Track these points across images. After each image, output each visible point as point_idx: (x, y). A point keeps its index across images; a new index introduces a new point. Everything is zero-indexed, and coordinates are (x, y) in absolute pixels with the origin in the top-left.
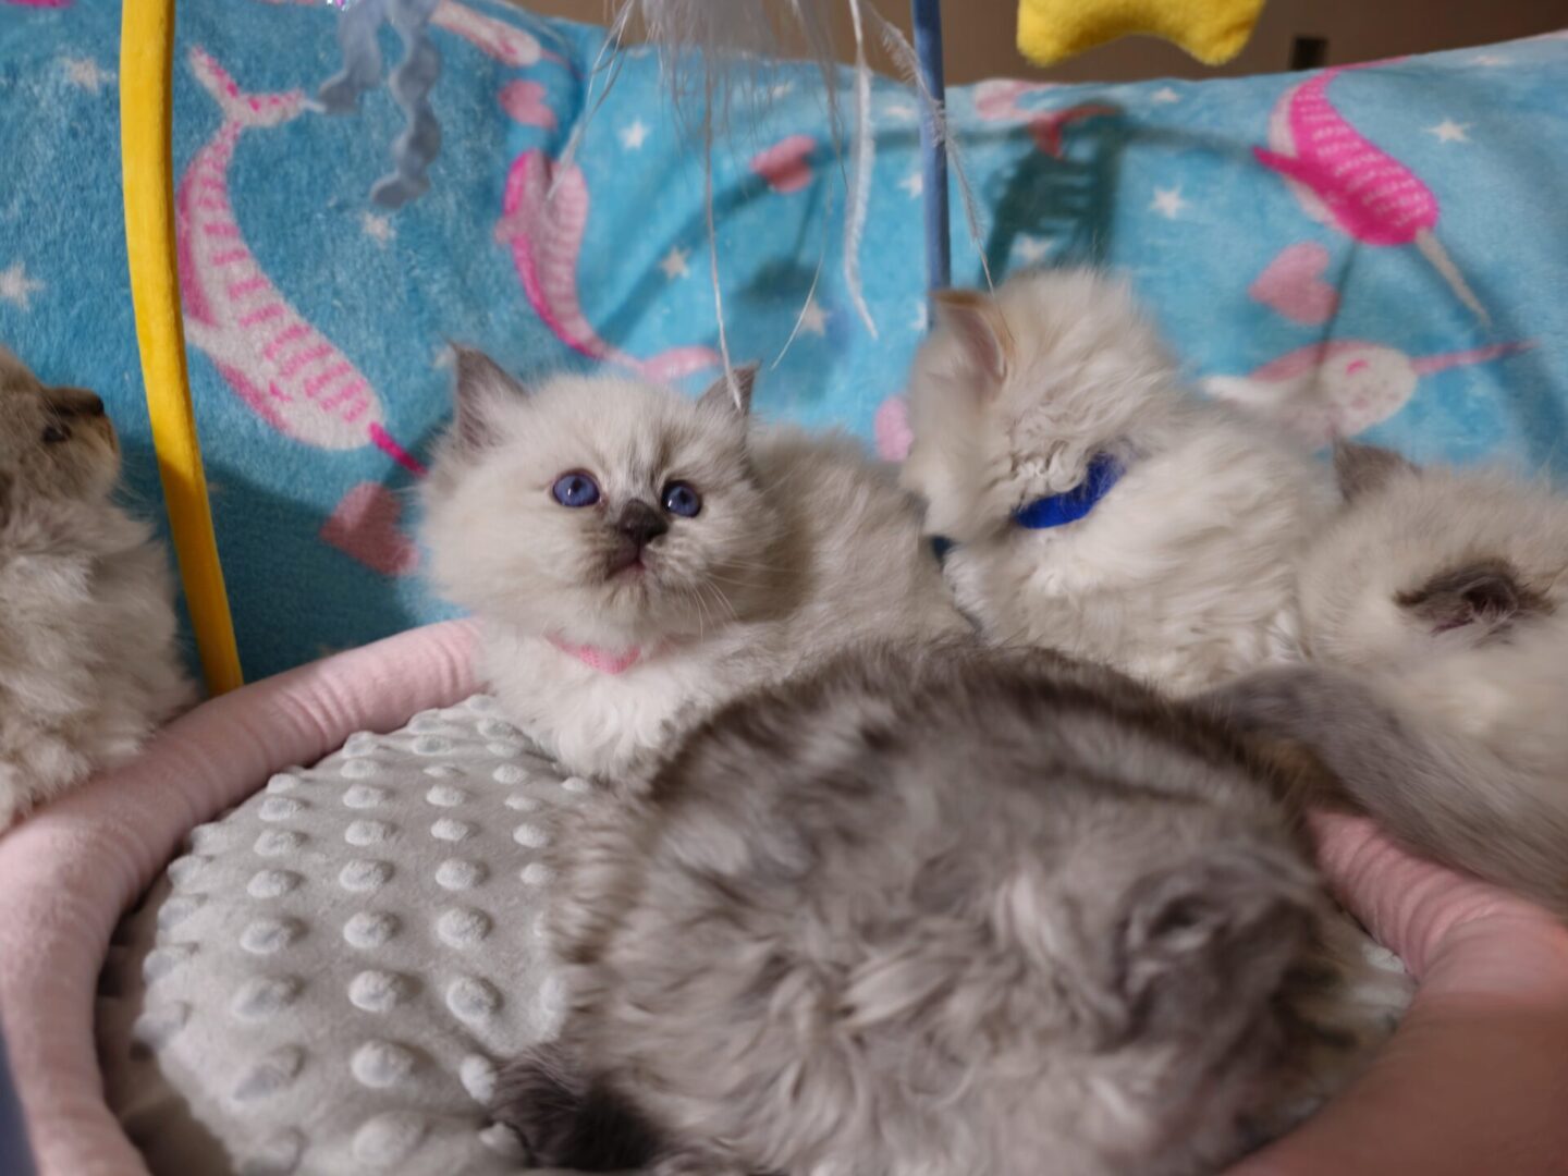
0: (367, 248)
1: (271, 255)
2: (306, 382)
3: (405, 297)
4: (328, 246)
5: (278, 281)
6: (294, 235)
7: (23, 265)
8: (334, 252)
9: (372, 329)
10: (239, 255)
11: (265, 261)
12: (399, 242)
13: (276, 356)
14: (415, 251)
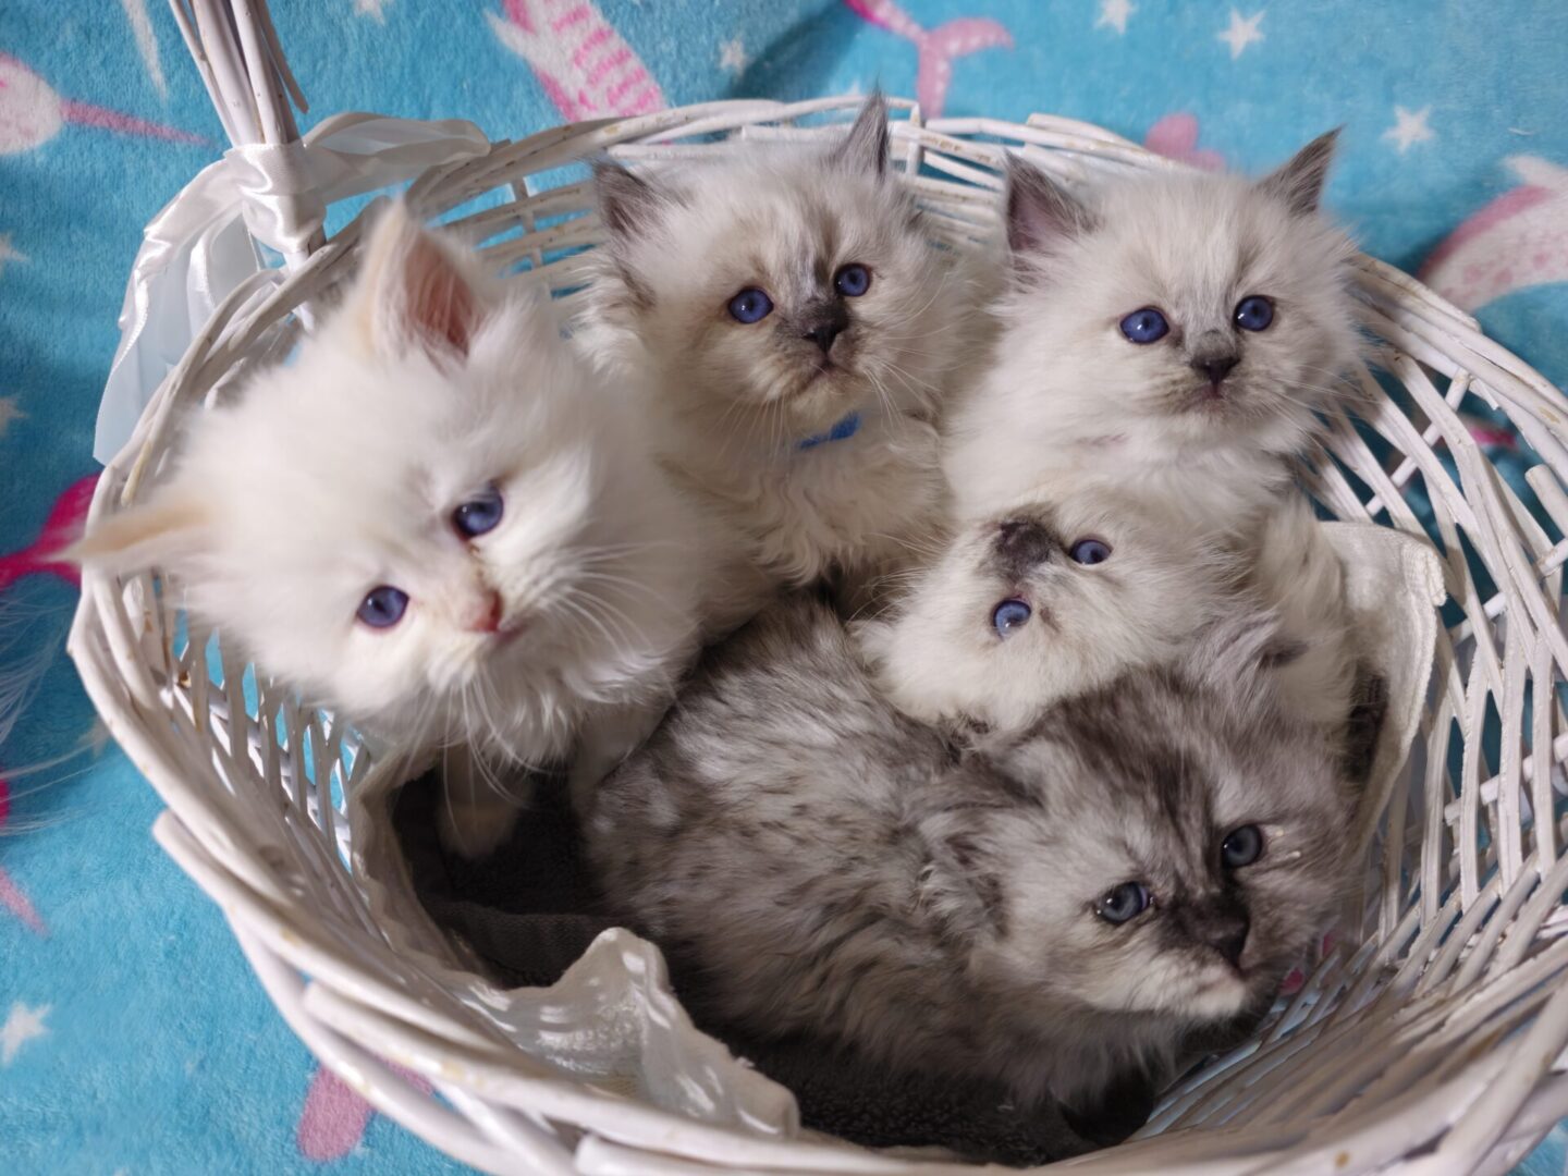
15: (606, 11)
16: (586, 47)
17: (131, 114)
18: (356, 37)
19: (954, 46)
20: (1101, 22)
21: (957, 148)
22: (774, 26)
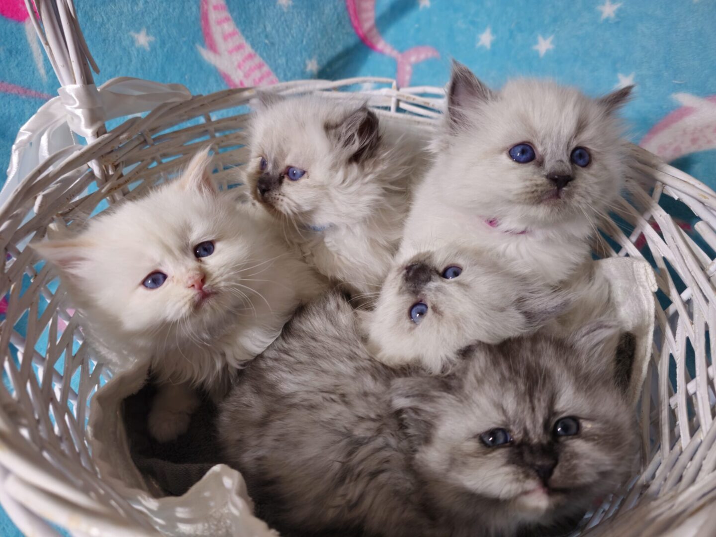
0: (279, 11)
1: (240, 18)
5: (243, 31)
6: (248, 8)
7: (146, 30)
8: (265, 15)
11: (238, 22)
12: (293, 6)
15: (253, 46)
16: (244, 61)
17: (29, 88)
18: (136, 55)
19: (413, 59)
20: (479, 44)
21: (414, 99)
22: (331, 53)
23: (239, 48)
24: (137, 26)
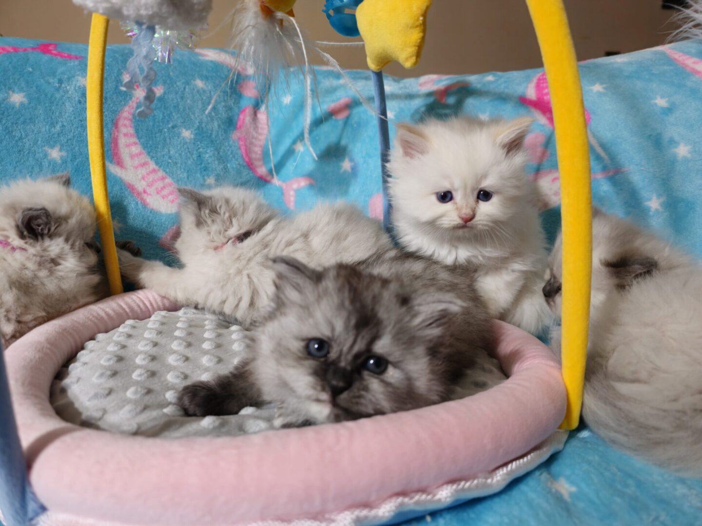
0: (182, 141)
1: (147, 144)
2: (157, 189)
3: (195, 159)
4: (168, 140)
5: (149, 153)
6: (155, 137)
7: (59, 147)
8: (170, 143)
9: (182, 170)
10: (135, 144)
11: (145, 146)
12: (195, 139)
13: (146, 179)
14: (201, 143)
23: (144, 165)
24: (51, 143)
